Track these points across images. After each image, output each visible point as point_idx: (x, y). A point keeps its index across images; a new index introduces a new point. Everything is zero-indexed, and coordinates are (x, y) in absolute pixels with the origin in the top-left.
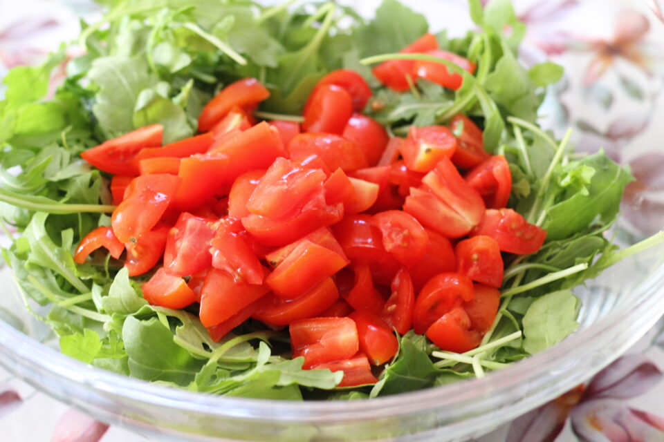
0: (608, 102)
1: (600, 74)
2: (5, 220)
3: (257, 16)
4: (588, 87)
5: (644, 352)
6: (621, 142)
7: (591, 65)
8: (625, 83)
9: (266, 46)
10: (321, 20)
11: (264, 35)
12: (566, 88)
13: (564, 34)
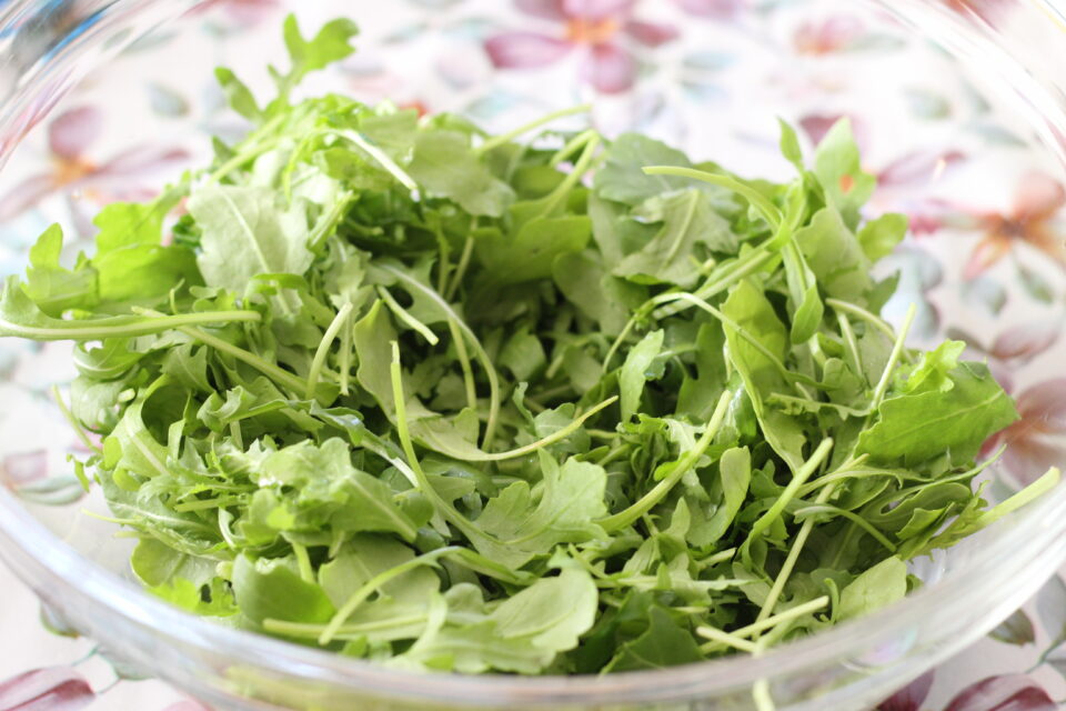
0: (999, 304)
1: (990, 264)
2: (83, 424)
3: (478, 144)
4: (970, 281)
5: (1029, 672)
6: (1014, 362)
7: (978, 249)
8: (1026, 276)
9: (485, 188)
10: (574, 158)
11: (485, 173)
12: (937, 280)
13: (940, 203)
